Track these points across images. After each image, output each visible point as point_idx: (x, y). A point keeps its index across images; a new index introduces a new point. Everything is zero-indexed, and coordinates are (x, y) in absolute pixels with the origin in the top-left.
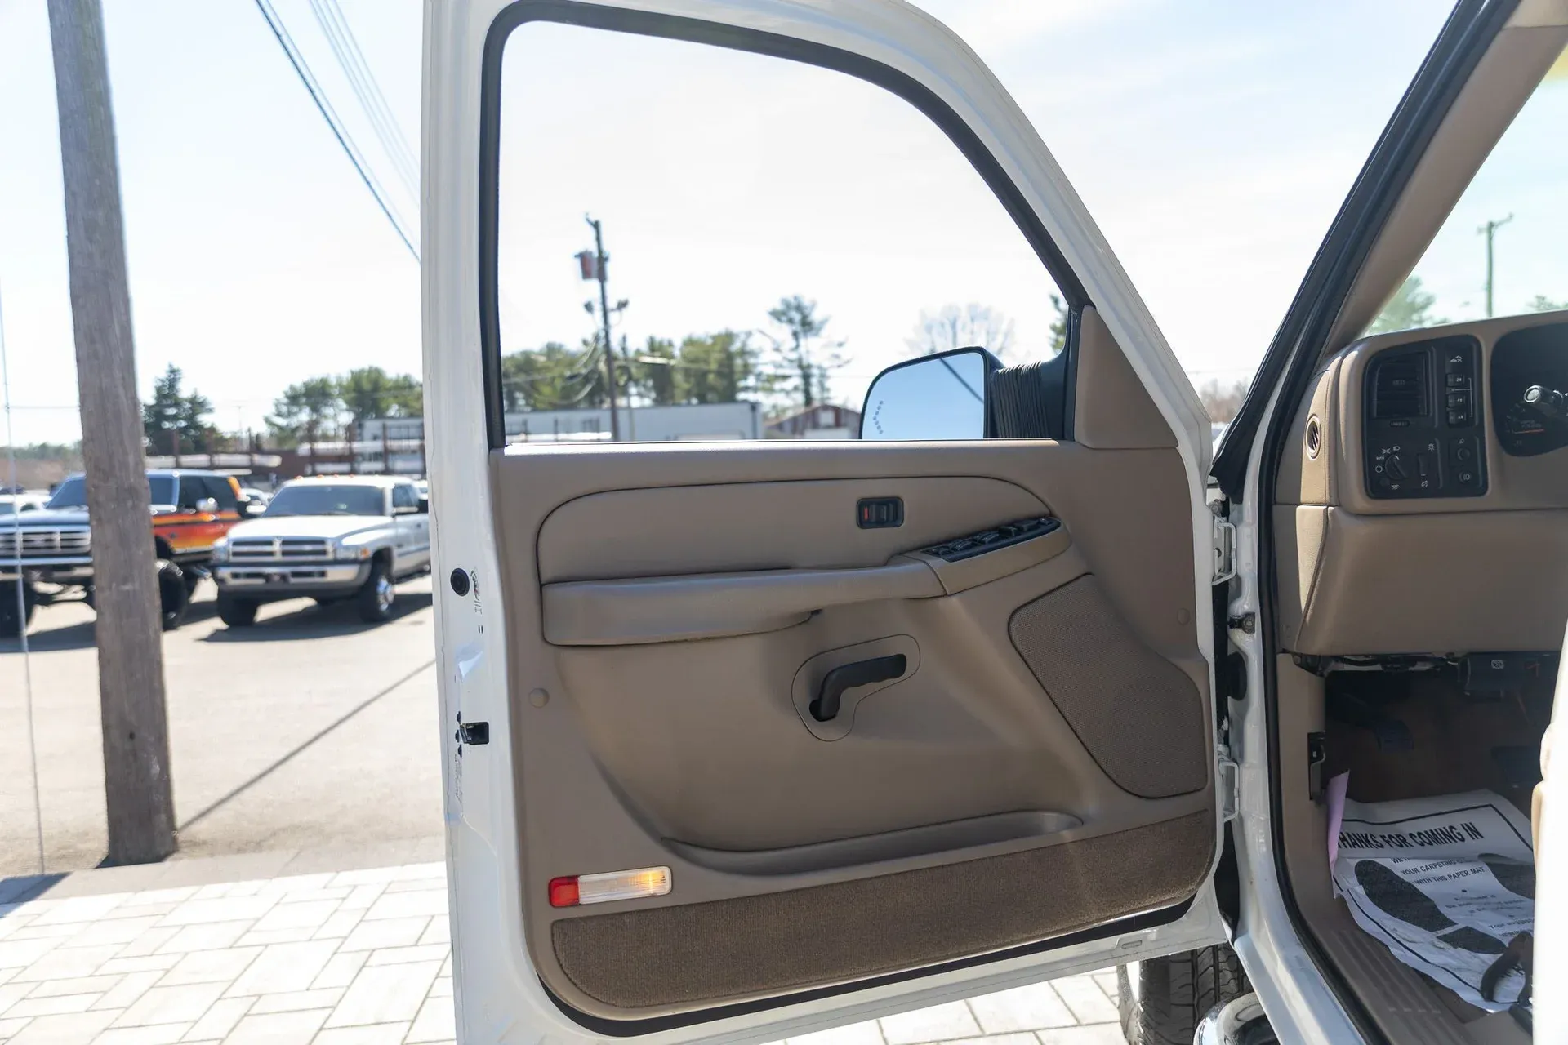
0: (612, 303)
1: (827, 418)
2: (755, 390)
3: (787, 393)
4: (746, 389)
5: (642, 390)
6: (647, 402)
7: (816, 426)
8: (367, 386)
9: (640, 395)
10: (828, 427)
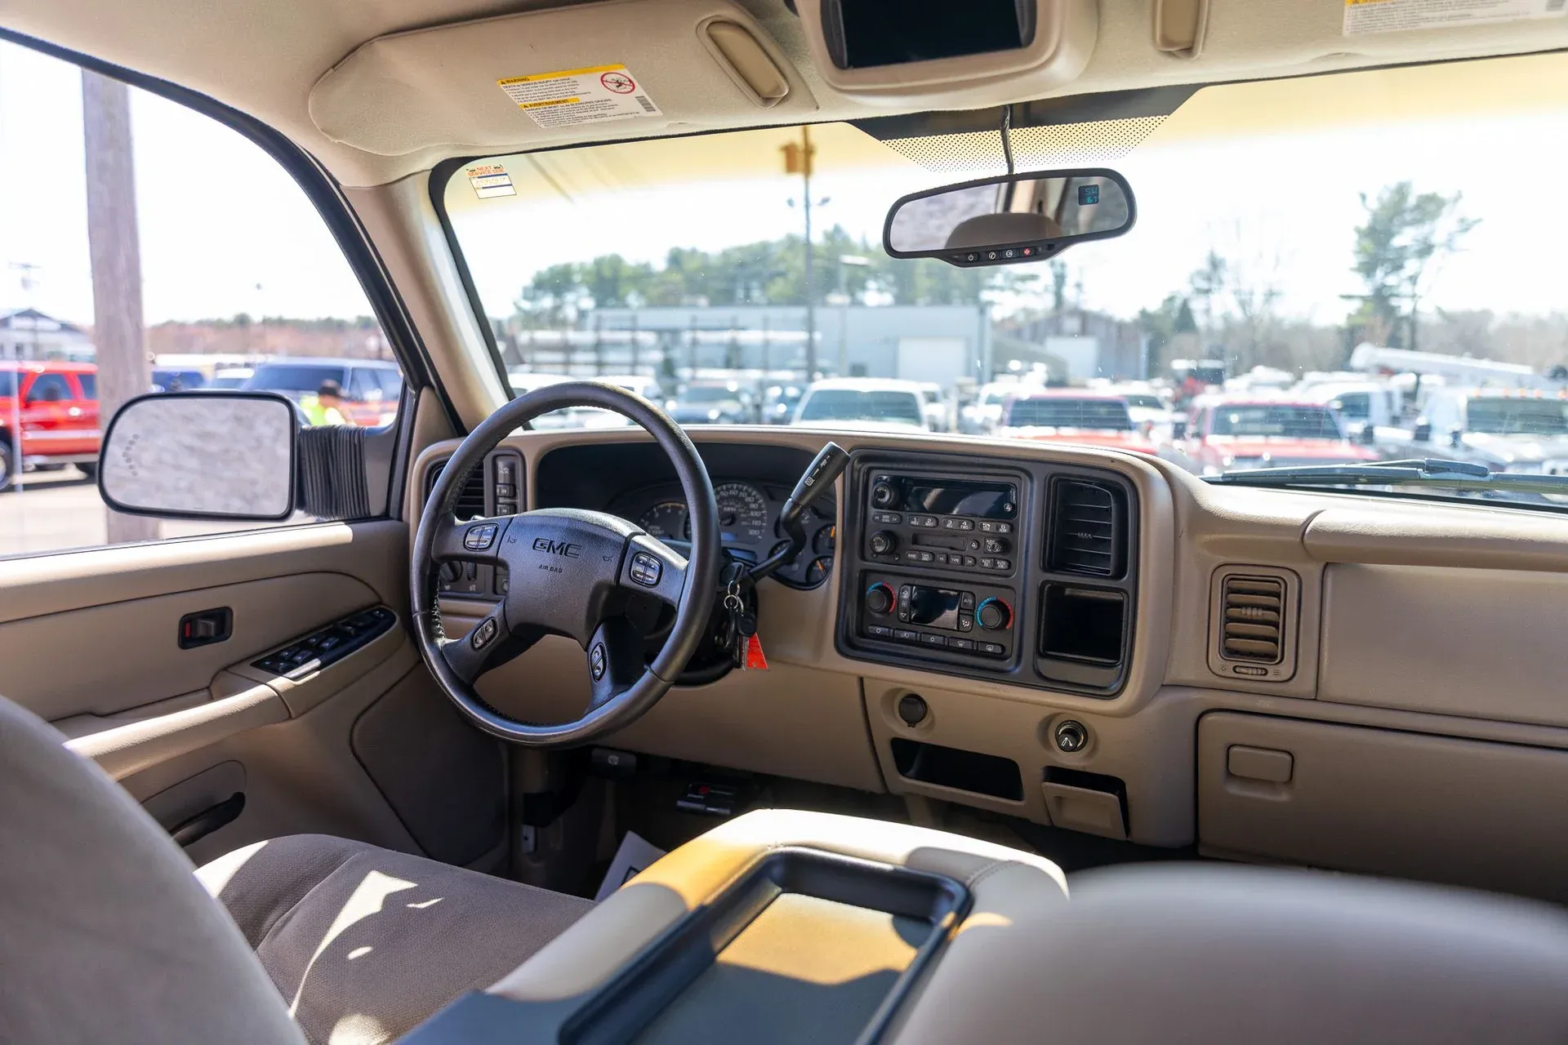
0: (815, 199)
1: (1072, 324)
2: (1002, 289)
3: (1035, 293)
4: (992, 288)
5: (882, 284)
6: (888, 298)
7: (1059, 332)
8: (607, 273)
9: (880, 290)
10: (1072, 335)
